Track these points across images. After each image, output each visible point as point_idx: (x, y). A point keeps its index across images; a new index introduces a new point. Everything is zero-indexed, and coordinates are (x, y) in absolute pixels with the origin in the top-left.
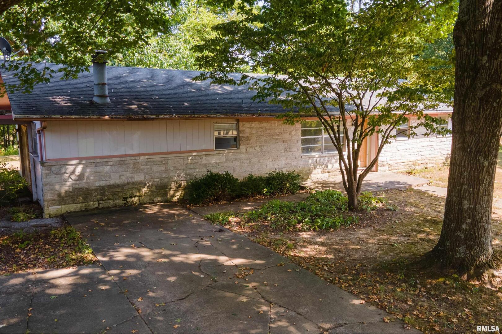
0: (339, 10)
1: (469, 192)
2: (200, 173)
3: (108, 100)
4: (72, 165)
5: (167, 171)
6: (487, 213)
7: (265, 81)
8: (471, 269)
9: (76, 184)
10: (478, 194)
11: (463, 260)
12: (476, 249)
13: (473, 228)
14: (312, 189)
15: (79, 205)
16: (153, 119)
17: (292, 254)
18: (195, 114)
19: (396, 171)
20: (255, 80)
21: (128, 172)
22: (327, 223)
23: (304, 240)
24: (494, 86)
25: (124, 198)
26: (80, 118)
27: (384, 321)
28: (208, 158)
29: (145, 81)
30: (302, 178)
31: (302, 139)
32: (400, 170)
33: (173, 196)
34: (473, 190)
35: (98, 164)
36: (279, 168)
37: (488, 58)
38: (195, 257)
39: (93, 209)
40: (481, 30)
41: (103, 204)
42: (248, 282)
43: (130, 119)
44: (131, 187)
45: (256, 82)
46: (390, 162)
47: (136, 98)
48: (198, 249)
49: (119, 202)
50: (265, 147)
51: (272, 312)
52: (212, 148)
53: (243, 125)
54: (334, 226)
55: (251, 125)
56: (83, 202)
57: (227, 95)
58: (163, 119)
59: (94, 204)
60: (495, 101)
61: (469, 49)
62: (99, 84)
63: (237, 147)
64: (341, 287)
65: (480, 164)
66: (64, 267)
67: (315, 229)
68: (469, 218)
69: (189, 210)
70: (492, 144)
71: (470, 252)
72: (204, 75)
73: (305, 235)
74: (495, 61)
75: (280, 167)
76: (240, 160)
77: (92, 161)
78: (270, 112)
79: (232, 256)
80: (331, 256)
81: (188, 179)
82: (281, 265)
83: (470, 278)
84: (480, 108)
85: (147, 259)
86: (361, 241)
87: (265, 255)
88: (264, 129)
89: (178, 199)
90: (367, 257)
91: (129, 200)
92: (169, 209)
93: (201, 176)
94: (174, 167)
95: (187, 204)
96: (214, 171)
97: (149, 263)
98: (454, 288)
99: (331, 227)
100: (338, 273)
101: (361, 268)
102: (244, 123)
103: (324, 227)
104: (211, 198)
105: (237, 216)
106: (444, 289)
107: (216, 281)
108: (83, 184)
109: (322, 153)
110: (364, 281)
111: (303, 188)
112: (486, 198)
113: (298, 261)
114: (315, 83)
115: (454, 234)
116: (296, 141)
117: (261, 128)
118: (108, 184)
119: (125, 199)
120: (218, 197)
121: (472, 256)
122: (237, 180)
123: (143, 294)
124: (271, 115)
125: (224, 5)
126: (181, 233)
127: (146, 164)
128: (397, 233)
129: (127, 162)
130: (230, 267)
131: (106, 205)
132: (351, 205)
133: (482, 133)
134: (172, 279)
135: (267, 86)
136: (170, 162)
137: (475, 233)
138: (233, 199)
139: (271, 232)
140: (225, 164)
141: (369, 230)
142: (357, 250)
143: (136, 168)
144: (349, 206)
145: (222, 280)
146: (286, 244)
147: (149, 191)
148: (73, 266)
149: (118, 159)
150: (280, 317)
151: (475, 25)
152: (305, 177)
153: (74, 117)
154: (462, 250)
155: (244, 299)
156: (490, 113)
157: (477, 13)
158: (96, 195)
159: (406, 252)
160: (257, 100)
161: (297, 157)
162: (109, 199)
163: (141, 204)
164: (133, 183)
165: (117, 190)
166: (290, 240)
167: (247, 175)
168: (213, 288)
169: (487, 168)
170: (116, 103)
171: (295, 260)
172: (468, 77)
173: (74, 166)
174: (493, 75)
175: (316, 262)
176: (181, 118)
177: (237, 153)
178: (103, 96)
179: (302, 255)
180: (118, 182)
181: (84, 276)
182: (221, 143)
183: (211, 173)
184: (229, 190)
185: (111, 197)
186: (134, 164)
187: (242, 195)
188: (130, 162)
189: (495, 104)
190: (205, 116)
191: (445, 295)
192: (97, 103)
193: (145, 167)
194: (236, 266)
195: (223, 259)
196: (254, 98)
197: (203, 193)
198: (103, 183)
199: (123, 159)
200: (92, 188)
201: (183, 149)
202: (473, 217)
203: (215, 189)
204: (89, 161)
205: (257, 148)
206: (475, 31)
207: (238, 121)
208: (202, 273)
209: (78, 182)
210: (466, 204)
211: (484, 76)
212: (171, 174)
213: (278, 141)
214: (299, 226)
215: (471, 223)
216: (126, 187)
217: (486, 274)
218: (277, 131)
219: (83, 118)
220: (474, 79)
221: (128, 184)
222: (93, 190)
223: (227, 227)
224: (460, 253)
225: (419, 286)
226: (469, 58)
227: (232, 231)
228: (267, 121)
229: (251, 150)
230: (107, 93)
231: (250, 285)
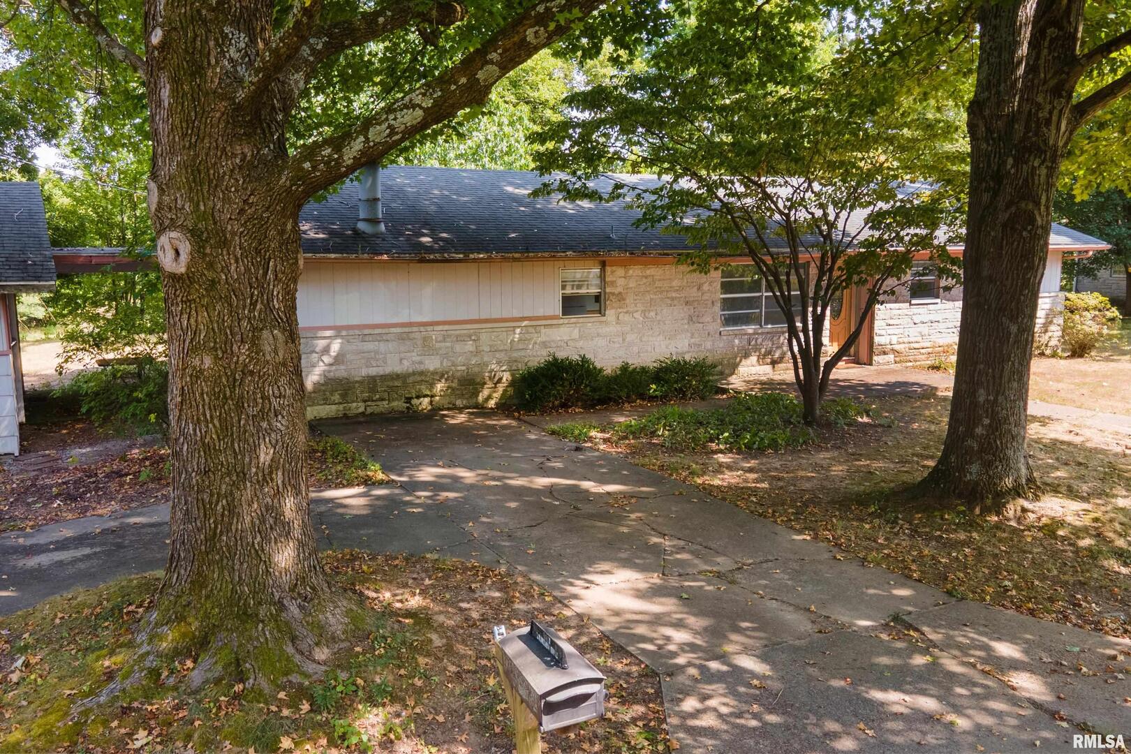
0: (795, 58)
1: (987, 375)
2: (536, 357)
3: (382, 227)
4: (325, 338)
5: (478, 352)
6: (1016, 409)
7: (654, 192)
8: (987, 498)
9: (330, 372)
10: (1001, 377)
11: (977, 484)
12: (997, 467)
13: (993, 433)
14: (740, 393)
15: (334, 407)
16: (459, 261)
17: (699, 481)
18: (529, 252)
19: (911, 364)
20: (637, 191)
21: (414, 354)
22: (762, 439)
23: (721, 465)
24: (1023, 205)
25: (407, 398)
26: (344, 258)
27: (835, 558)
28: (548, 331)
29: (436, 192)
30: (722, 373)
31: (724, 299)
32: (918, 363)
33: (489, 397)
34: (994, 370)
35: (367, 338)
36: (677, 353)
37: (1014, 161)
38: (542, 482)
39: (357, 415)
40: (1008, 115)
41: (374, 408)
42: (632, 512)
43: (422, 261)
44: (419, 379)
45: (639, 195)
46: (897, 347)
47: (426, 224)
48: (544, 471)
49: (399, 405)
50: (652, 314)
51: (667, 543)
52: (557, 313)
53: (613, 272)
54: (774, 445)
55: (626, 272)
56: (341, 403)
57: (582, 216)
58: (475, 260)
59: (358, 407)
60: (1025, 229)
61: (988, 145)
62: (368, 200)
63: (601, 312)
64: (775, 522)
65: (1003, 329)
66: (344, 486)
67: (739, 449)
68: (987, 417)
69: (519, 419)
70: (1022, 298)
71: (987, 472)
72: (549, 185)
73: (722, 458)
74: (1024, 166)
75: (680, 350)
76: (606, 336)
77: (357, 332)
78: (663, 248)
79: (602, 481)
80: (765, 485)
81: (514, 368)
82: (681, 494)
83: (986, 510)
84: (1003, 239)
85: (468, 481)
86: (817, 467)
87: (656, 481)
88: (650, 279)
89: (496, 404)
90: (823, 487)
91: (415, 401)
92: (484, 417)
93: (536, 364)
94: (491, 346)
95: (514, 411)
96: (561, 355)
97: (472, 486)
98: (955, 524)
99: (769, 446)
100: (773, 505)
101: (811, 501)
102: (614, 268)
103: (755, 446)
104: (557, 403)
105: (603, 431)
106: (940, 525)
107: (578, 509)
108: (341, 372)
109: (761, 326)
110: (814, 516)
111: (724, 391)
112: (1015, 385)
113: (708, 490)
114: (746, 195)
115: (963, 442)
116: (710, 302)
117: (646, 277)
118: (382, 373)
119: (408, 400)
120: (568, 400)
121: (990, 477)
122: (601, 370)
123: (475, 519)
124: (665, 254)
125: (584, 56)
126: (512, 450)
127: (444, 340)
128: (885, 457)
129: (412, 336)
130: (600, 495)
131: (377, 410)
132: (808, 417)
133: (1007, 279)
134: (513, 505)
135: (659, 203)
136: (484, 337)
137: (995, 441)
138: (593, 406)
139: (663, 452)
140: (581, 344)
141: (836, 454)
142: (809, 479)
143: (427, 347)
144: (805, 417)
145: (587, 508)
146: (688, 469)
147: (448, 387)
148: (358, 485)
149: (398, 330)
150: (682, 549)
151: (999, 107)
152: (727, 372)
153: (333, 256)
154: (975, 468)
155: (625, 530)
156: (1018, 247)
157: (1002, 88)
158: (362, 392)
159: (892, 481)
160: (643, 226)
161: (712, 333)
162: (383, 400)
163: (435, 410)
164: (422, 373)
165: (396, 384)
166: (697, 463)
167: (619, 364)
168: (577, 516)
169: (1016, 336)
170: (395, 231)
171: (704, 488)
172: (987, 190)
173: (328, 341)
174: (1021, 188)
175: (739, 492)
176: (504, 259)
177: (601, 322)
178: (374, 221)
179: (717, 482)
180: (398, 369)
181: (379, 498)
182: (572, 305)
183: (555, 359)
184: (588, 389)
185: (386, 395)
186: (425, 339)
187: (610, 399)
188: (417, 335)
189: (1024, 233)
190: (546, 254)
191: (938, 533)
192: (364, 233)
193: (443, 344)
194: (608, 493)
195: (587, 485)
196: (638, 223)
197: (541, 391)
198: (373, 371)
199: (407, 330)
200: (357, 379)
201: (505, 315)
202: (994, 416)
203: (562, 385)
204: (351, 332)
205: (637, 315)
206: (999, 117)
207: (603, 265)
208: (557, 500)
209: (334, 368)
210: (982, 396)
211: (1008, 189)
212: (486, 359)
213: (676, 302)
214: (713, 446)
215: (990, 425)
216: (411, 380)
217: (1010, 506)
218: (674, 284)
219: (349, 258)
220: (996, 194)
221: (414, 373)
222: (357, 382)
223: (589, 445)
224: (971, 473)
225: (900, 522)
226: (989, 160)
227: (598, 450)
228: (655, 263)
229: (627, 318)
230: (380, 216)
231: (633, 516)
